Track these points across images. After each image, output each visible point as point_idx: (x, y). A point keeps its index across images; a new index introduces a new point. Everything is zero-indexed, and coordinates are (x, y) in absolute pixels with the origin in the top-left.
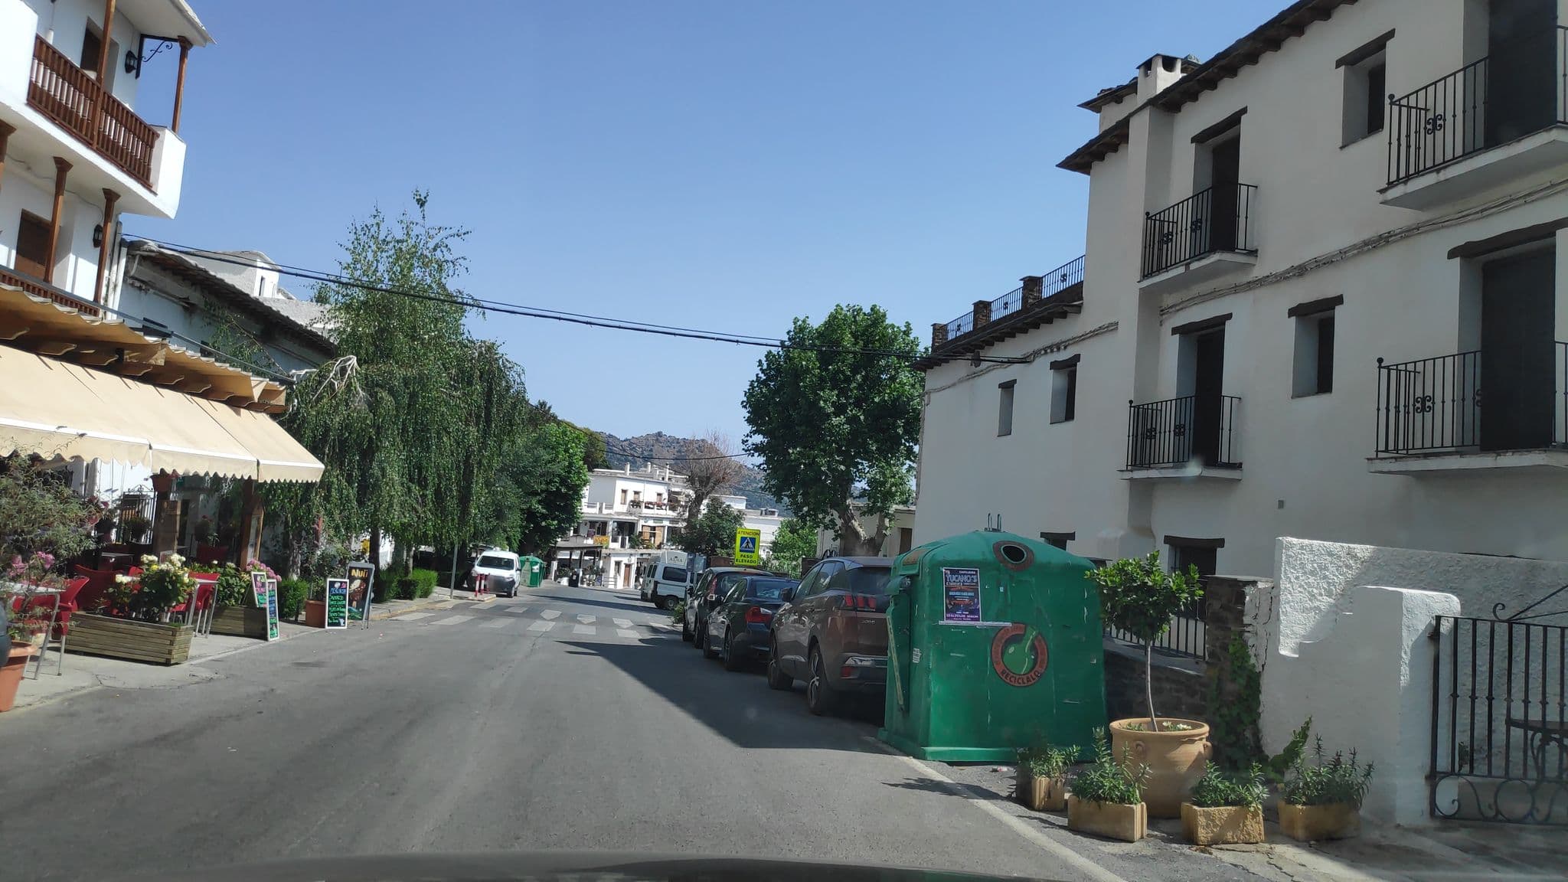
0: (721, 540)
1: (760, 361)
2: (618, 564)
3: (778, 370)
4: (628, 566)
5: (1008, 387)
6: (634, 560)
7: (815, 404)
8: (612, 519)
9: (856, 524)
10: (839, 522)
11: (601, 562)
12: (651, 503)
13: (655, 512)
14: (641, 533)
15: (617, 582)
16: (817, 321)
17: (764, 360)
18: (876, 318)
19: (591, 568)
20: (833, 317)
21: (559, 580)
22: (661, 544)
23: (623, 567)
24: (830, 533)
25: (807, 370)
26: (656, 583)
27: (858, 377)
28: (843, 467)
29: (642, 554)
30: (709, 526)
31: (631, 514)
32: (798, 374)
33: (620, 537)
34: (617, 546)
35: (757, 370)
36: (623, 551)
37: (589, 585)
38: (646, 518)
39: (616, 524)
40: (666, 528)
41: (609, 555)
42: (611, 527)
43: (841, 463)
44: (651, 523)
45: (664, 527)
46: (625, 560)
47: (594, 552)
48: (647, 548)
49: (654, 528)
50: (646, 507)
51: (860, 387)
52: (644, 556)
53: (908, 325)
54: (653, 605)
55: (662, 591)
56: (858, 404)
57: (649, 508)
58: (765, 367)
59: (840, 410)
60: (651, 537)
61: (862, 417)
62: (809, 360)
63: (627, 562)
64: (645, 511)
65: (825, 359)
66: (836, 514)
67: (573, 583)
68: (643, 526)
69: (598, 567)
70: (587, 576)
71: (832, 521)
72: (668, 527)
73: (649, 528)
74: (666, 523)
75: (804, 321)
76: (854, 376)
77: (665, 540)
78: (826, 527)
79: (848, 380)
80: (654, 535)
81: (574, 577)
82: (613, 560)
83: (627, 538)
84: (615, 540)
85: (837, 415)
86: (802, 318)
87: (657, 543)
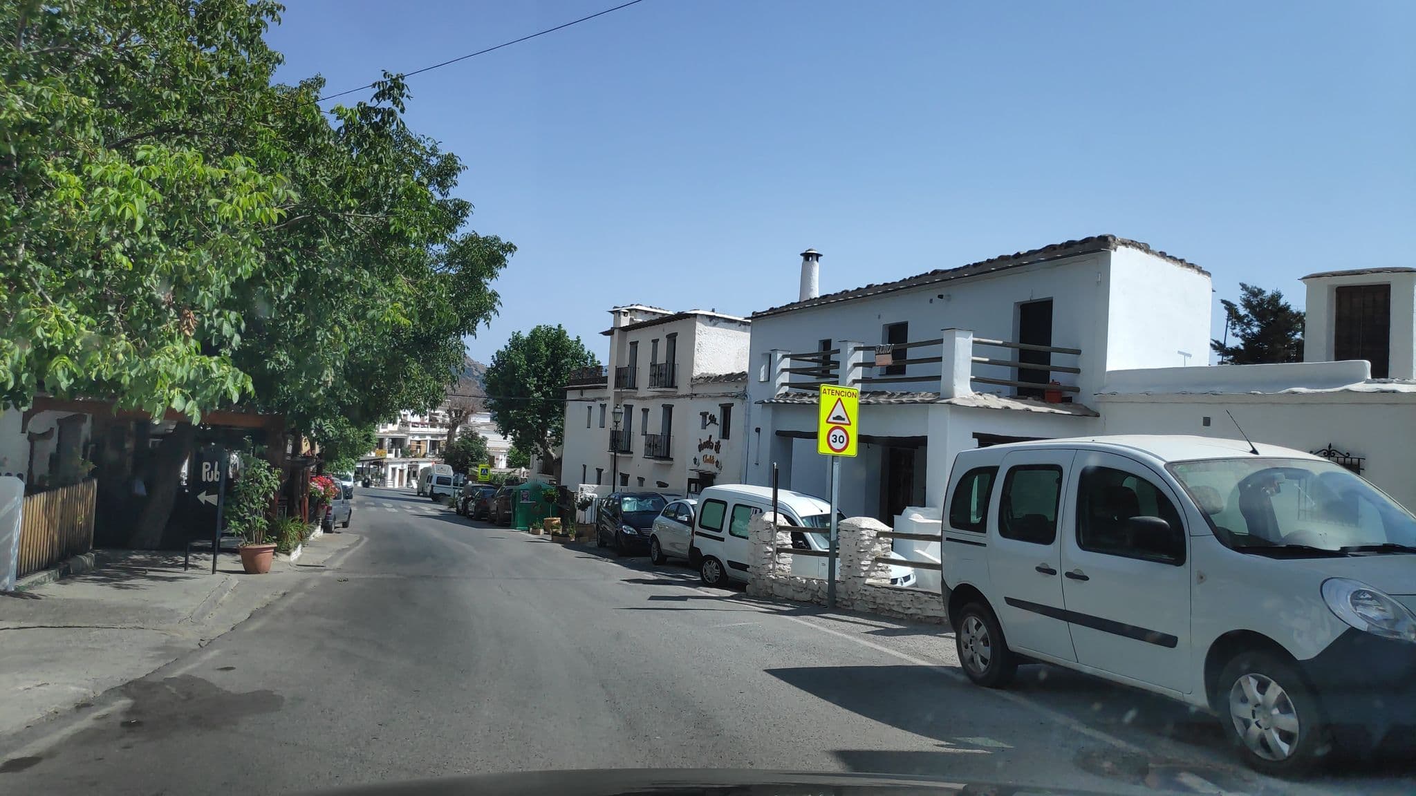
0: (472, 456)
1: (493, 356)
2: (394, 469)
3: (504, 362)
4: (401, 471)
5: (590, 408)
6: (406, 467)
7: (525, 384)
8: (387, 436)
9: (550, 450)
10: (541, 450)
11: (383, 469)
12: (417, 423)
13: (420, 430)
14: (410, 446)
15: (393, 483)
16: (525, 334)
17: (495, 355)
18: (560, 334)
19: (377, 474)
20: (534, 332)
21: (356, 483)
22: (425, 454)
23: (398, 472)
24: (536, 456)
25: (520, 366)
26: (432, 486)
27: (549, 369)
28: (540, 421)
29: (411, 462)
30: (462, 447)
31: (402, 433)
32: (515, 368)
33: (394, 450)
34: (391, 456)
35: (492, 362)
36: (396, 459)
37: (375, 486)
38: (414, 435)
39: (391, 440)
40: (429, 442)
41: (387, 464)
42: (387, 442)
43: (539, 418)
44: (417, 438)
45: (427, 441)
46: (399, 467)
47: (378, 463)
48: (415, 457)
49: (419, 442)
50: (413, 426)
51: (550, 375)
52: (414, 463)
53: (578, 337)
54: (430, 499)
55: (436, 491)
56: (549, 385)
57: (415, 427)
58: (496, 359)
59: (539, 388)
60: (417, 448)
61: (551, 393)
62: (521, 360)
63: (401, 468)
64: (412, 429)
65: (530, 360)
66: (539, 446)
67: (366, 485)
68: (411, 441)
69: (381, 474)
70: (374, 480)
71: (536, 449)
72: (430, 441)
73: (416, 442)
74: (429, 438)
75: (518, 334)
76: (547, 369)
77: (428, 451)
78: (533, 453)
79: (543, 371)
80: (420, 447)
81: (367, 481)
82: (390, 467)
83: (400, 450)
84: (390, 452)
85: (537, 391)
86: (516, 332)
87: (423, 453)
